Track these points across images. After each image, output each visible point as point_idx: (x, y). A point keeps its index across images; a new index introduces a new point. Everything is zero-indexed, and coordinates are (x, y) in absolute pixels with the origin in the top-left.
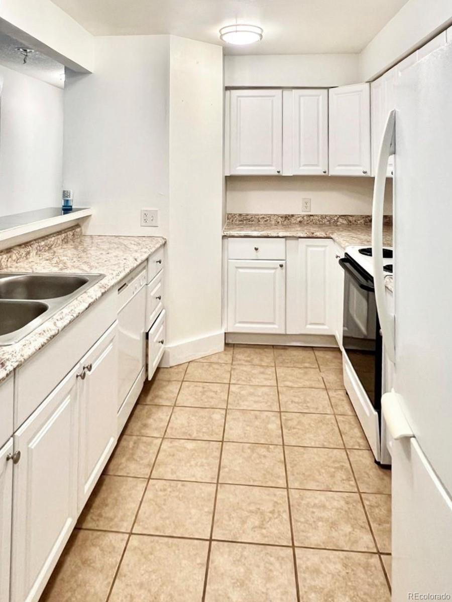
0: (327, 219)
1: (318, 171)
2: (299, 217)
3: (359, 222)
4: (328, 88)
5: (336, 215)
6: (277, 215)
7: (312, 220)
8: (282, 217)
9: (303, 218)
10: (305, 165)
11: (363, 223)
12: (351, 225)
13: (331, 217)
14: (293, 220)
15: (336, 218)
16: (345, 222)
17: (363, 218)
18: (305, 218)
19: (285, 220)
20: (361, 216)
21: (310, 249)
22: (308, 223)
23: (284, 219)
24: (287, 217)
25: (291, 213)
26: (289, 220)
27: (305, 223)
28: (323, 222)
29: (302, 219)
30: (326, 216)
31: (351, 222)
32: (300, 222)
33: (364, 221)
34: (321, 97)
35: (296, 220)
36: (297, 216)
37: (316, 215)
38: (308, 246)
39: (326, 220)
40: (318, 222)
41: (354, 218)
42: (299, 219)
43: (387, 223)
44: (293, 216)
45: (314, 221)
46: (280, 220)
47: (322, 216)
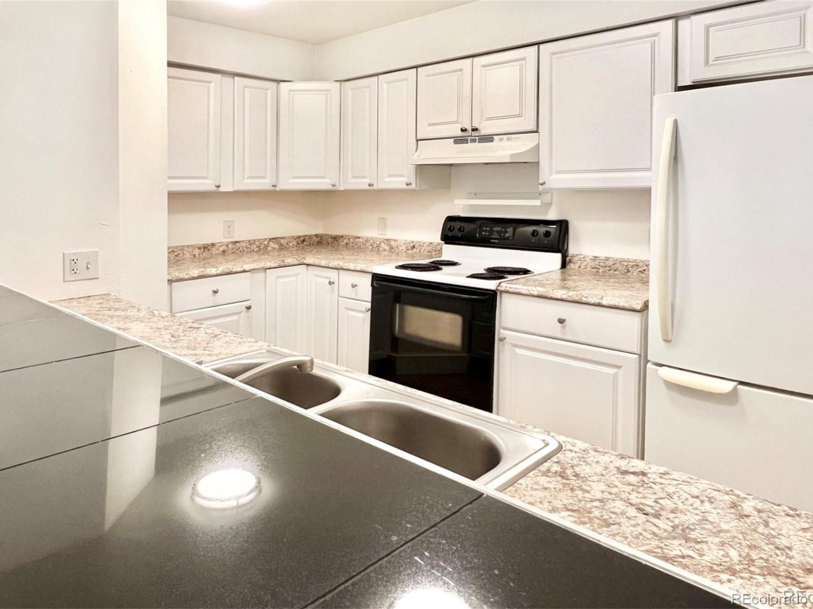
0: (256, 244)
1: (264, 184)
2: (222, 246)
3: (291, 244)
4: (278, 81)
5: (266, 239)
6: (192, 246)
7: (239, 247)
8: (199, 248)
9: (227, 246)
10: (250, 178)
11: (295, 245)
12: (282, 249)
13: (260, 241)
14: (214, 251)
15: (266, 243)
16: (276, 246)
17: (295, 239)
18: (230, 246)
19: (204, 252)
20: (293, 237)
21: (281, 280)
22: (233, 253)
23: (202, 250)
24: (206, 248)
25: (210, 242)
26: (209, 250)
27: (230, 252)
28: (252, 248)
29: (226, 248)
30: (254, 241)
31: (282, 246)
32: (224, 251)
33: (296, 242)
34: (269, 92)
35: (218, 249)
36: (218, 244)
37: (243, 241)
38: (278, 277)
39: (255, 246)
40: (246, 250)
41: (286, 241)
42: (221, 249)
43: (319, 242)
44: (213, 245)
45: (241, 248)
46: (196, 252)
47: (249, 241)
